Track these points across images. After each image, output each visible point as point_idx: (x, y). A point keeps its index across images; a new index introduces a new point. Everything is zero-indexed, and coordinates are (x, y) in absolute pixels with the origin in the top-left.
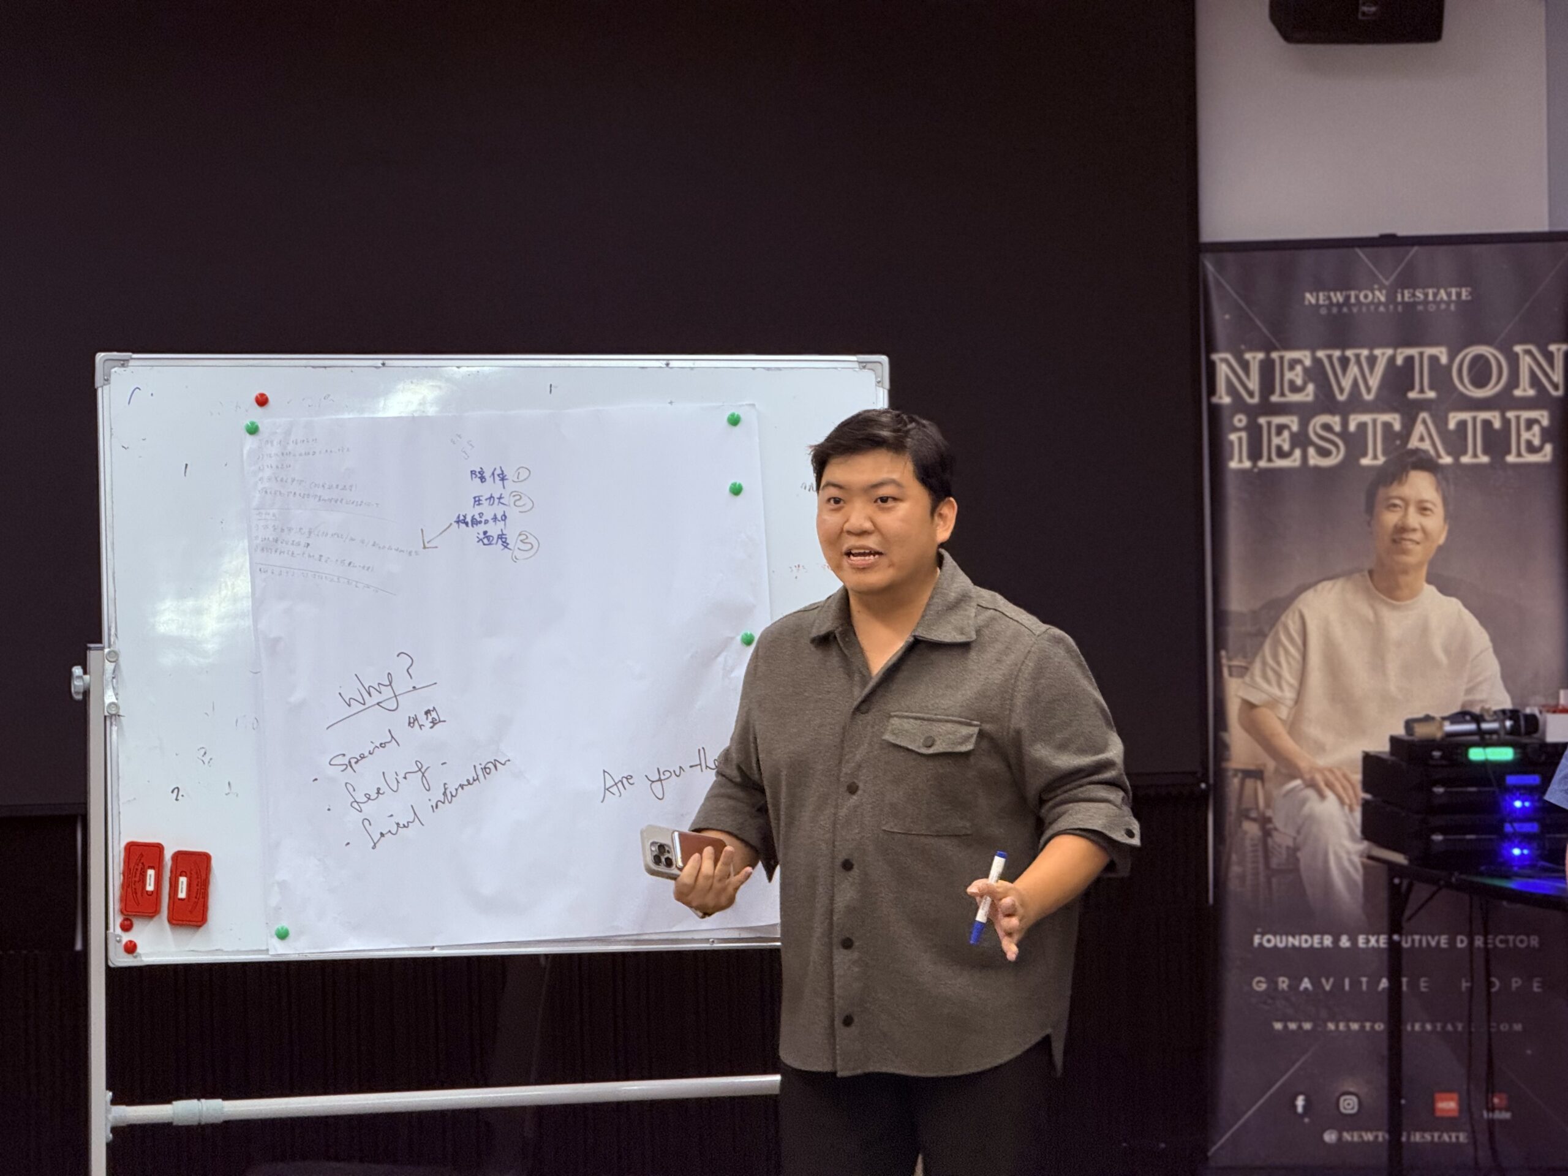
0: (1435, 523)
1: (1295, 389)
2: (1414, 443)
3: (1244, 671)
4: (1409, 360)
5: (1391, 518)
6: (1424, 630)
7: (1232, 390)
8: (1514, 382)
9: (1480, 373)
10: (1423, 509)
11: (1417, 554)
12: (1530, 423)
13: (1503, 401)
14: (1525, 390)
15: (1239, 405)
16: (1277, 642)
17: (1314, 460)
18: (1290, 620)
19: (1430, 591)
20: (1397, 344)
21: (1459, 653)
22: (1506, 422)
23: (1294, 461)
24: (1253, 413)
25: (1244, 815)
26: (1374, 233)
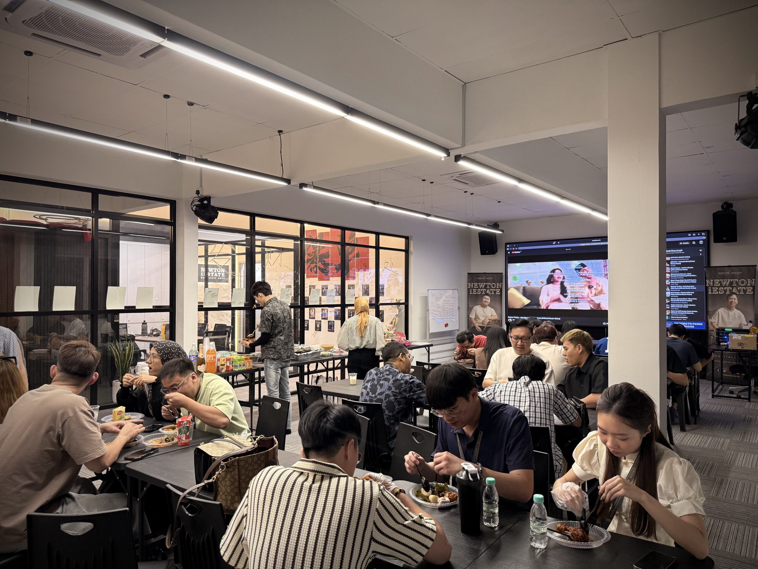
0: (736, 301)
1: (717, 284)
2: (733, 291)
3: (711, 318)
4: (733, 281)
5: (730, 300)
6: (735, 314)
7: (709, 284)
8: (747, 283)
9: (743, 282)
10: (735, 299)
11: (734, 305)
12: (750, 289)
13: (746, 286)
14: (749, 285)
15: (710, 286)
16: (715, 315)
17: (720, 293)
18: (717, 312)
19: (735, 310)
20: (731, 279)
21: (740, 317)
22: (746, 289)
23: (717, 293)
24: (712, 287)
25: (711, 335)
26: (728, 265)
